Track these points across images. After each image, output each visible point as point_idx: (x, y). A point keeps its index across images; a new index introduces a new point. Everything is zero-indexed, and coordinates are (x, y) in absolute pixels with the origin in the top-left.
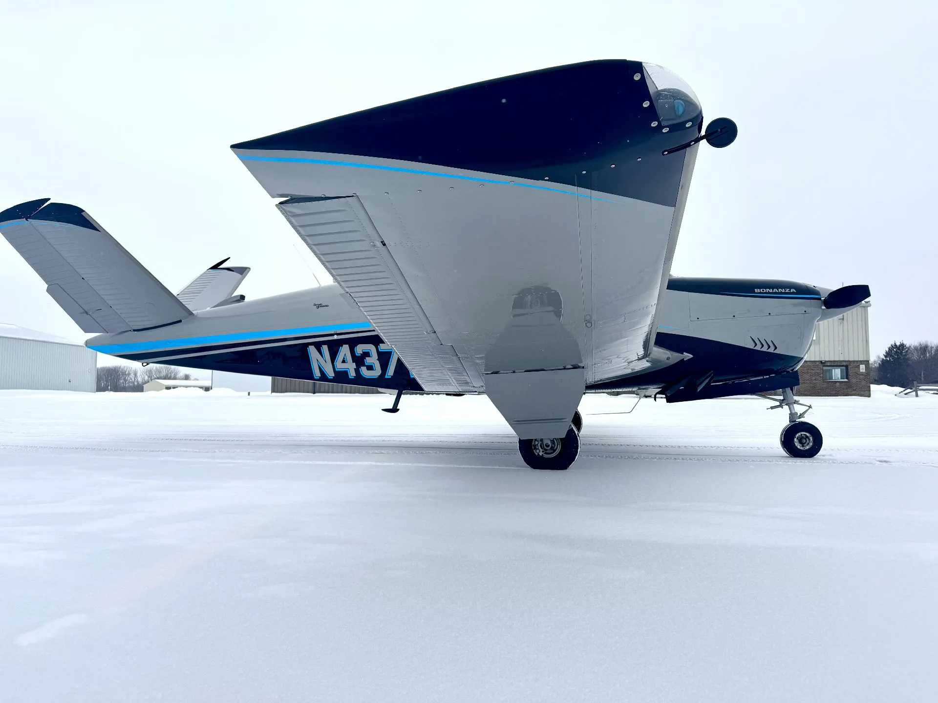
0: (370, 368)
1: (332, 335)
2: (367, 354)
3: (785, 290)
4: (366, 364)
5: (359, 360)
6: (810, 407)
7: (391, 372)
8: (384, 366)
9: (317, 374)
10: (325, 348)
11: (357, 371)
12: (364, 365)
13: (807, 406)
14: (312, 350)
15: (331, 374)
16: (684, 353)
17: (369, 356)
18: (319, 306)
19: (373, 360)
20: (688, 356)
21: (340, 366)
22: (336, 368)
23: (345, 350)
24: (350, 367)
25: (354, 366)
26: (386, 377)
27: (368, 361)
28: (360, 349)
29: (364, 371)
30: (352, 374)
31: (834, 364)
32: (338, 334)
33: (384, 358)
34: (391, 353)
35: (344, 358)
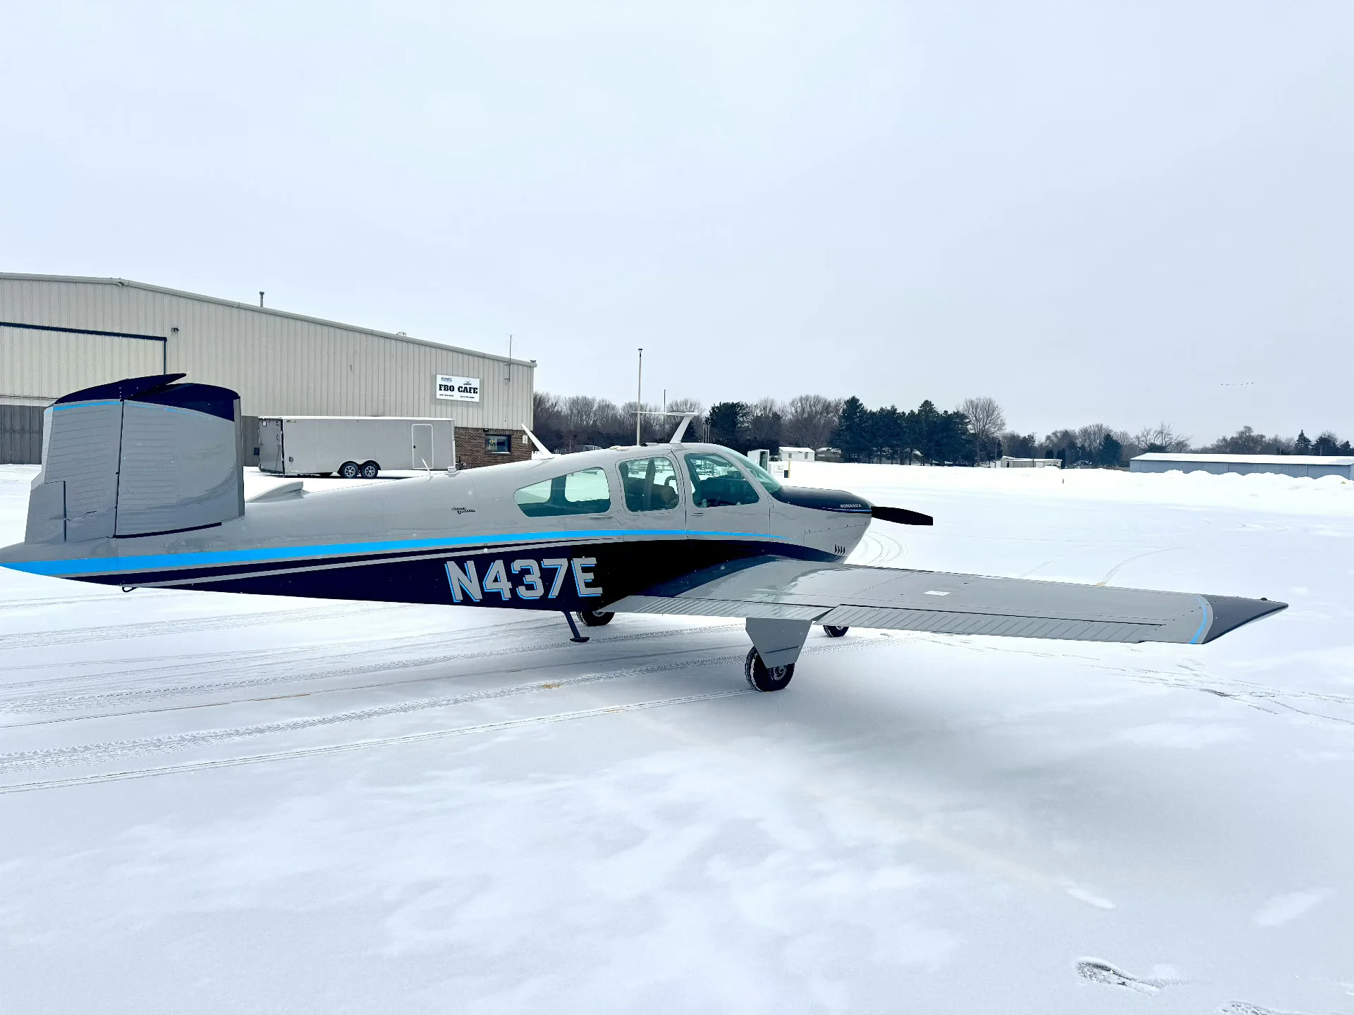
0: (530, 587)
1: (482, 548)
2: (526, 571)
4: (526, 583)
5: (516, 579)
7: (555, 592)
9: (458, 596)
10: (470, 565)
11: (513, 591)
12: (522, 584)
14: (452, 568)
15: (477, 595)
17: (529, 573)
18: (460, 511)
19: (534, 578)
21: (490, 586)
22: (485, 589)
23: (498, 567)
24: (505, 587)
25: (510, 585)
26: (550, 597)
27: (528, 579)
28: (517, 566)
29: (521, 591)
30: (506, 595)
31: (498, 433)
32: (489, 547)
33: (548, 576)
34: (557, 569)
35: (496, 576)
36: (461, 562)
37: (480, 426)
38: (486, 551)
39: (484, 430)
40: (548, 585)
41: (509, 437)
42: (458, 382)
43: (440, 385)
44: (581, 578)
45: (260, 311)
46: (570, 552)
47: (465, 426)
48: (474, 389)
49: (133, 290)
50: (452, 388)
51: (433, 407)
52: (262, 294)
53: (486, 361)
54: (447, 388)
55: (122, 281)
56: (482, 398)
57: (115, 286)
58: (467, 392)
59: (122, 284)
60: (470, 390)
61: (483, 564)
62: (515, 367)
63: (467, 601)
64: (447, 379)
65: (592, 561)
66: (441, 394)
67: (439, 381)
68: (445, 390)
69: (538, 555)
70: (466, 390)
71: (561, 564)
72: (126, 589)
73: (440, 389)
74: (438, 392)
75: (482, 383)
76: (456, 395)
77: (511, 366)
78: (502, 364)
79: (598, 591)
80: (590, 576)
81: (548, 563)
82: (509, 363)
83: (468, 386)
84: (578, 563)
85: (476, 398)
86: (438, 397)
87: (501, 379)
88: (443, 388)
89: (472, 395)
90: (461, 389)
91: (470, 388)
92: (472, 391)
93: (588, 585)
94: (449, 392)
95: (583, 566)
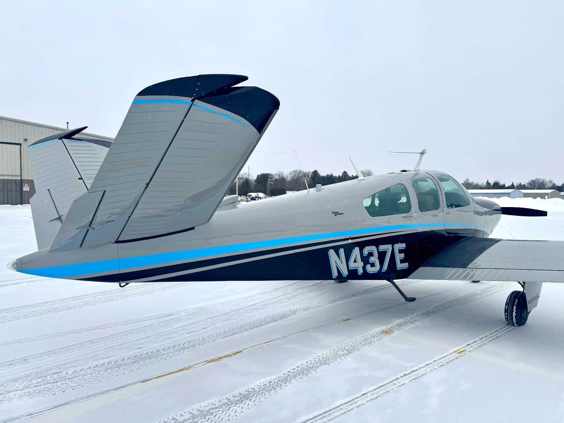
0: (373, 265)
1: (348, 239)
2: (371, 254)
4: (370, 262)
5: (365, 260)
7: (385, 267)
9: (335, 274)
10: (342, 251)
11: (364, 268)
12: (369, 263)
14: (332, 253)
15: (345, 273)
17: (372, 256)
18: (336, 214)
19: (374, 259)
21: (352, 265)
22: (349, 267)
23: (356, 251)
24: (359, 265)
25: (362, 264)
26: (383, 271)
27: (372, 259)
28: (367, 250)
29: (368, 267)
30: (360, 271)
32: (352, 239)
33: (382, 256)
34: (387, 251)
35: (355, 258)
36: (336, 249)
38: (350, 241)
40: (382, 263)
44: (399, 257)
46: (392, 240)
52: (68, 123)
61: (348, 250)
65: (403, 246)
69: (376, 243)
71: (387, 248)
72: (122, 285)
79: (405, 265)
80: (402, 256)
81: (382, 248)
84: (396, 247)
93: (402, 261)
95: (399, 249)
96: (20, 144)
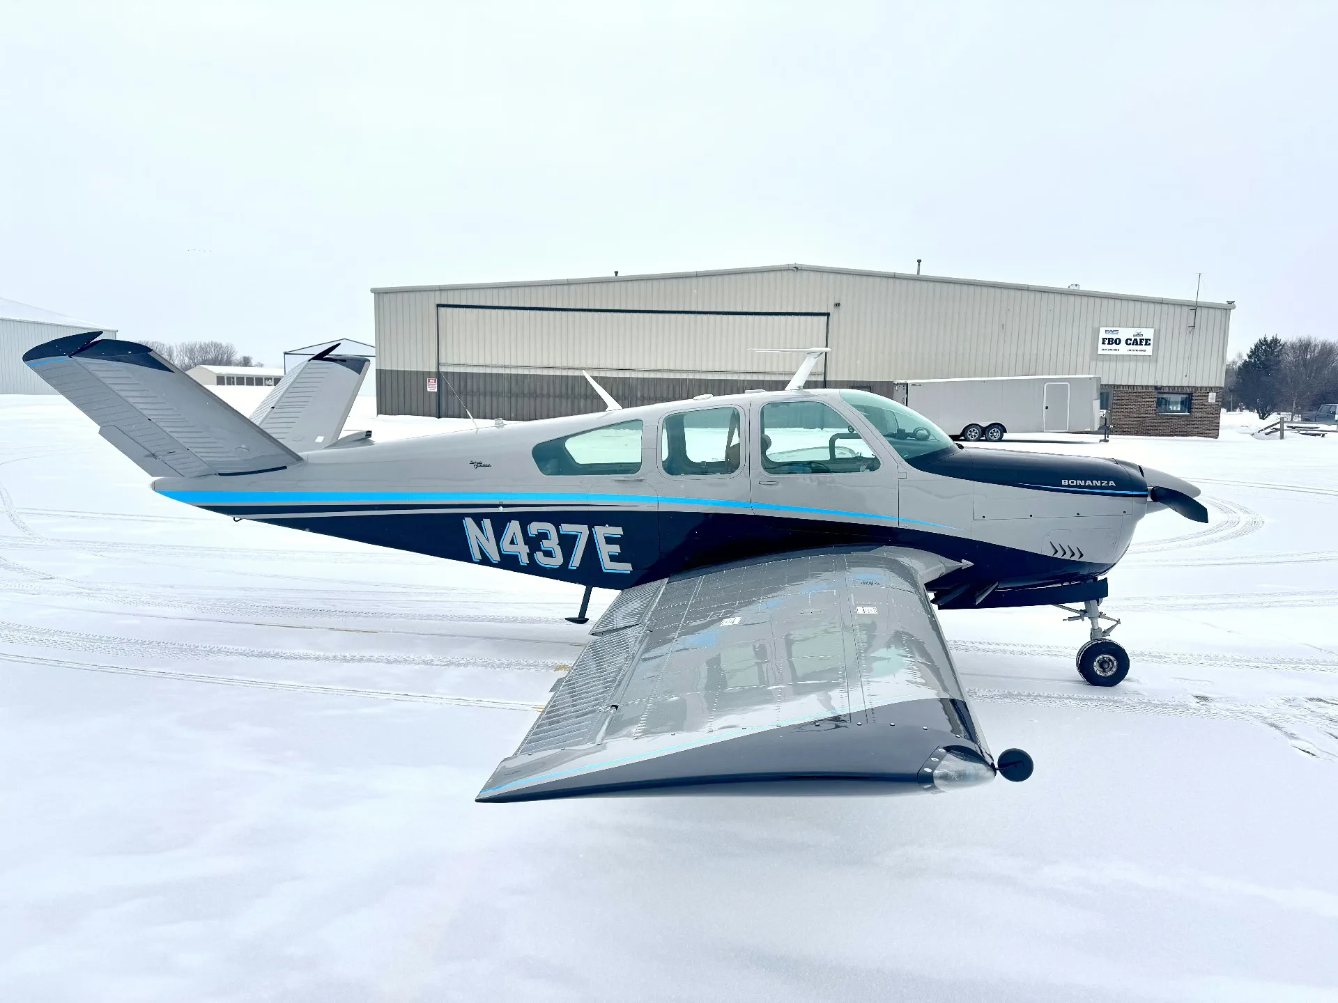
0: (548, 554)
1: (497, 506)
2: (544, 536)
3: (1102, 483)
4: (543, 548)
5: (534, 543)
6: (1118, 622)
7: (575, 562)
8: (567, 554)
9: (477, 555)
10: (487, 523)
11: (531, 556)
12: (540, 550)
13: (1115, 620)
14: (469, 523)
15: (495, 557)
16: (963, 560)
17: (547, 538)
18: (479, 465)
19: (552, 543)
20: (966, 563)
21: (507, 548)
22: (502, 550)
23: (514, 527)
24: (522, 550)
25: (526, 549)
26: (570, 567)
27: (545, 544)
28: (535, 528)
29: (539, 556)
30: (524, 560)
31: (1174, 390)
32: (504, 506)
33: (567, 543)
34: (577, 536)
35: (513, 538)
36: (478, 519)
37: (1152, 383)
38: (501, 509)
39: (1156, 388)
41: (1190, 395)
42: (1125, 333)
43: (1103, 339)
44: (605, 550)
45: (917, 279)
46: (592, 518)
47: (1131, 383)
48: (1147, 340)
49: (805, 274)
50: (1118, 341)
51: (1093, 364)
52: (919, 261)
53: (1165, 307)
54: (1111, 341)
55: (797, 266)
56: (1155, 350)
57: (791, 271)
58: (1137, 344)
59: (796, 269)
60: (1141, 342)
61: (500, 523)
62: (1205, 311)
63: (485, 561)
64: (1113, 332)
65: (617, 532)
66: (1103, 349)
67: (1102, 335)
68: (1109, 344)
69: (557, 518)
70: (1135, 342)
71: (582, 530)
72: (236, 519)
73: (1103, 343)
74: (1101, 346)
75: (1157, 334)
76: (1123, 349)
77: (1199, 310)
78: (1186, 309)
79: (626, 568)
80: (616, 549)
81: (567, 528)
82: (1195, 307)
83: (1138, 338)
84: (601, 532)
85: (1149, 350)
86: (1100, 352)
87: (1184, 327)
88: (1107, 342)
89: (1143, 347)
90: (1129, 342)
91: (1141, 340)
92: (1144, 343)
93: (613, 558)
94: (1114, 346)
95: (606, 535)
96: (828, 314)
